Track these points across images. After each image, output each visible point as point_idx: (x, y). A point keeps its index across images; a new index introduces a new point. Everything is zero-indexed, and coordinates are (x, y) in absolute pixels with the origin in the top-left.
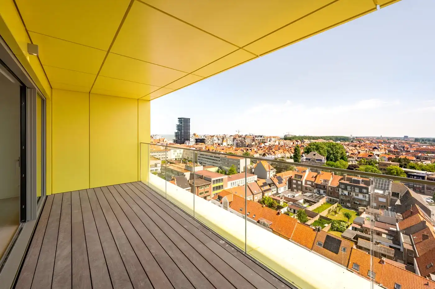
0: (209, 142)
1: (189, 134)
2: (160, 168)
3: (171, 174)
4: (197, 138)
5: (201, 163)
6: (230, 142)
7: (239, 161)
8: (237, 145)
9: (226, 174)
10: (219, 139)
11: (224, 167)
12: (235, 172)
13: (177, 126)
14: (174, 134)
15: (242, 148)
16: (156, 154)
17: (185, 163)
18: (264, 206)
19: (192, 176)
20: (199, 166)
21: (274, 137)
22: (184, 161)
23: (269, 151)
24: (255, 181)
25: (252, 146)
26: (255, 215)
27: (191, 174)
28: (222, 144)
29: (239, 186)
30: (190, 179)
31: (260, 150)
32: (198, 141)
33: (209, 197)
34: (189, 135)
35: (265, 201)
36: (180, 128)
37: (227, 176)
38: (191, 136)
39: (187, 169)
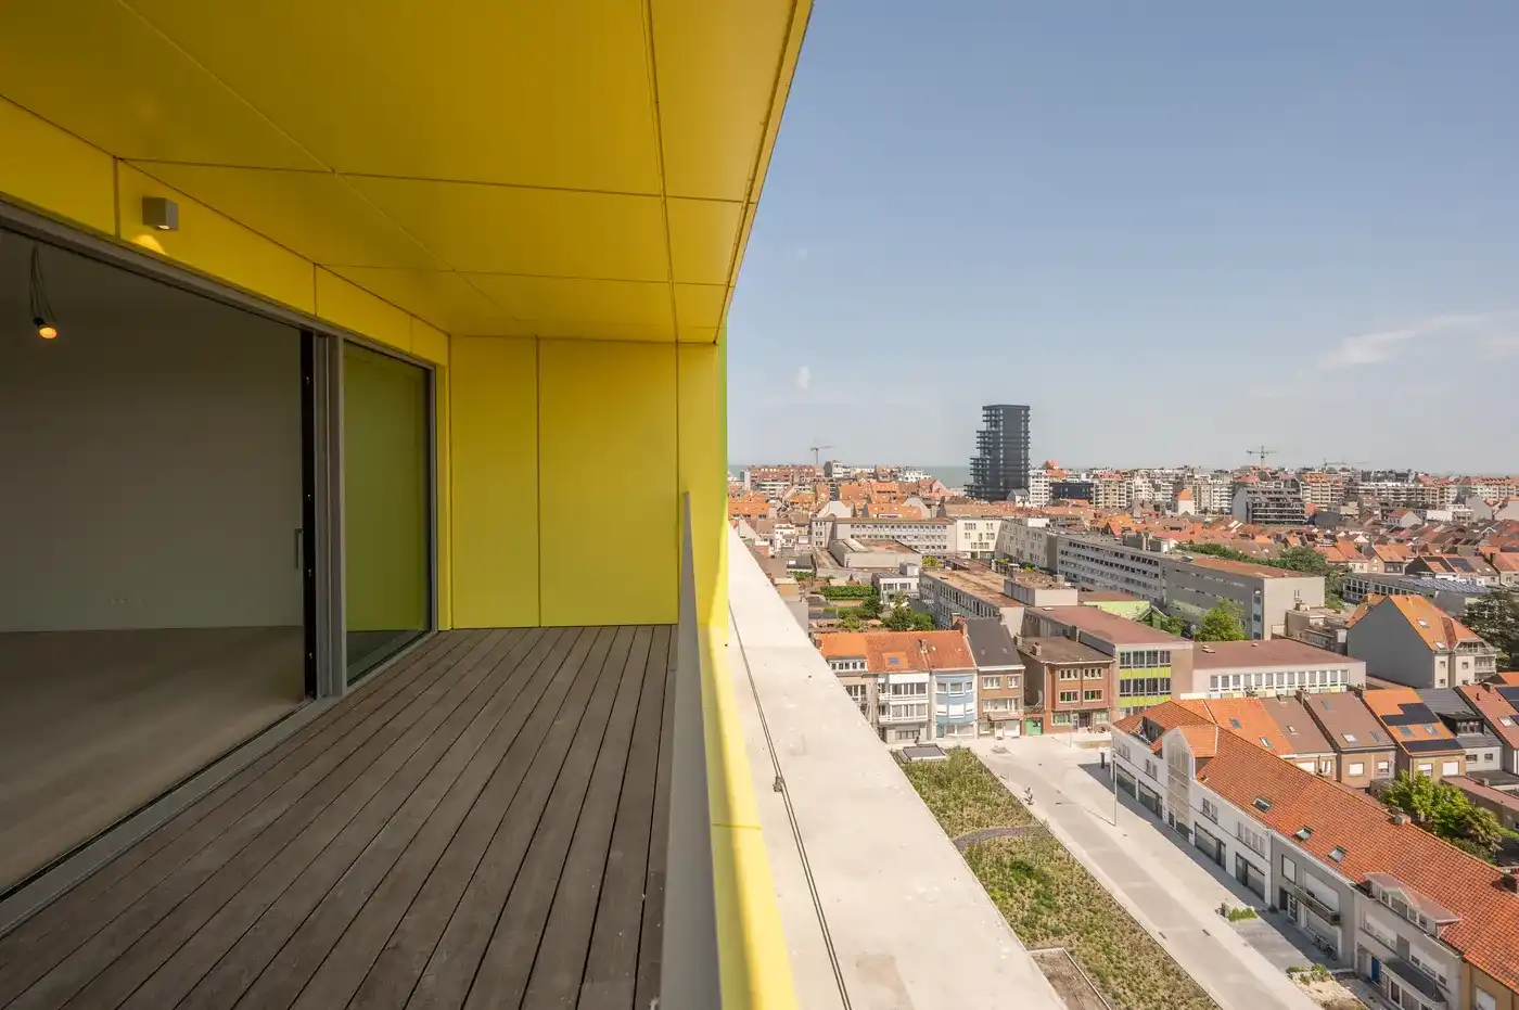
0: (1113, 499)
1: (1027, 465)
2: (917, 580)
3: (953, 605)
4: (1055, 480)
5: (1072, 578)
6: (1217, 500)
7: (1259, 585)
8: (1253, 515)
9: (1186, 633)
10: (1157, 488)
11: (1177, 603)
12: (1238, 630)
13: (978, 434)
14: (967, 464)
15: (1283, 530)
16: (904, 532)
17: (1006, 570)
18: (1406, 819)
19: (1033, 623)
20: (1058, 587)
21: (1488, 482)
22: (1004, 562)
23: (1454, 551)
24: (1350, 688)
25: (1341, 521)
26: (1340, 850)
27: (1026, 616)
28: (1173, 507)
29: (1250, 694)
30: (1024, 635)
31: (1392, 541)
32: (1064, 491)
33: (1104, 715)
34: (1027, 470)
35: (1416, 798)
36: (989, 444)
37: (1190, 645)
38: (1031, 472)
39: (1015, 594)
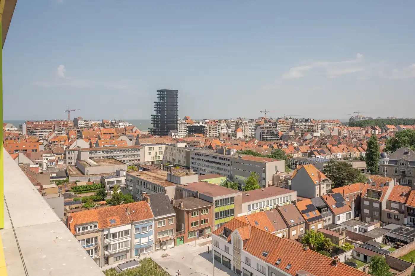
0: (212, 133)
1: (177, 118)
2: (125, 178)
3: (143, 189)
4: (189, 125)
5: (196, 170)
6: (250, 132)
7: (264, 165)
8: (263, 137)
9: (240, 189)
10: (229, 127)
11: (236, 176)
12: (257, 185)
13: (155, 104)
14: (150, 118)
15: (271, 143)
16: (118, 154)
17: (167, 168)
18: (308, 247)
19: (179, 193)
20: (191, 174)
21: (329, 122)
22: (167, 165)
23: (320, 147)
24: (292, 202)
25: (289, 138)
26: (289, 264)
27: (177, 189)
28: (234, 135)
29: (261, 210)
30: (176, 198)
31: (304, 145)
32: (193, 130)
33: (209, 230)
34: (177, 121)
35: (310, 239)
36: (160, 108)
37: (241, 193)
38: (179, 122)
39: (172, 180)
